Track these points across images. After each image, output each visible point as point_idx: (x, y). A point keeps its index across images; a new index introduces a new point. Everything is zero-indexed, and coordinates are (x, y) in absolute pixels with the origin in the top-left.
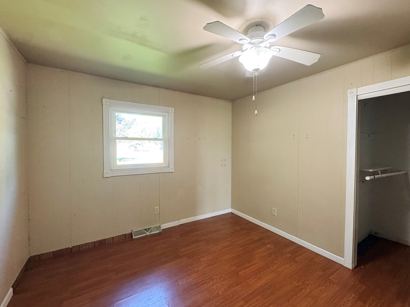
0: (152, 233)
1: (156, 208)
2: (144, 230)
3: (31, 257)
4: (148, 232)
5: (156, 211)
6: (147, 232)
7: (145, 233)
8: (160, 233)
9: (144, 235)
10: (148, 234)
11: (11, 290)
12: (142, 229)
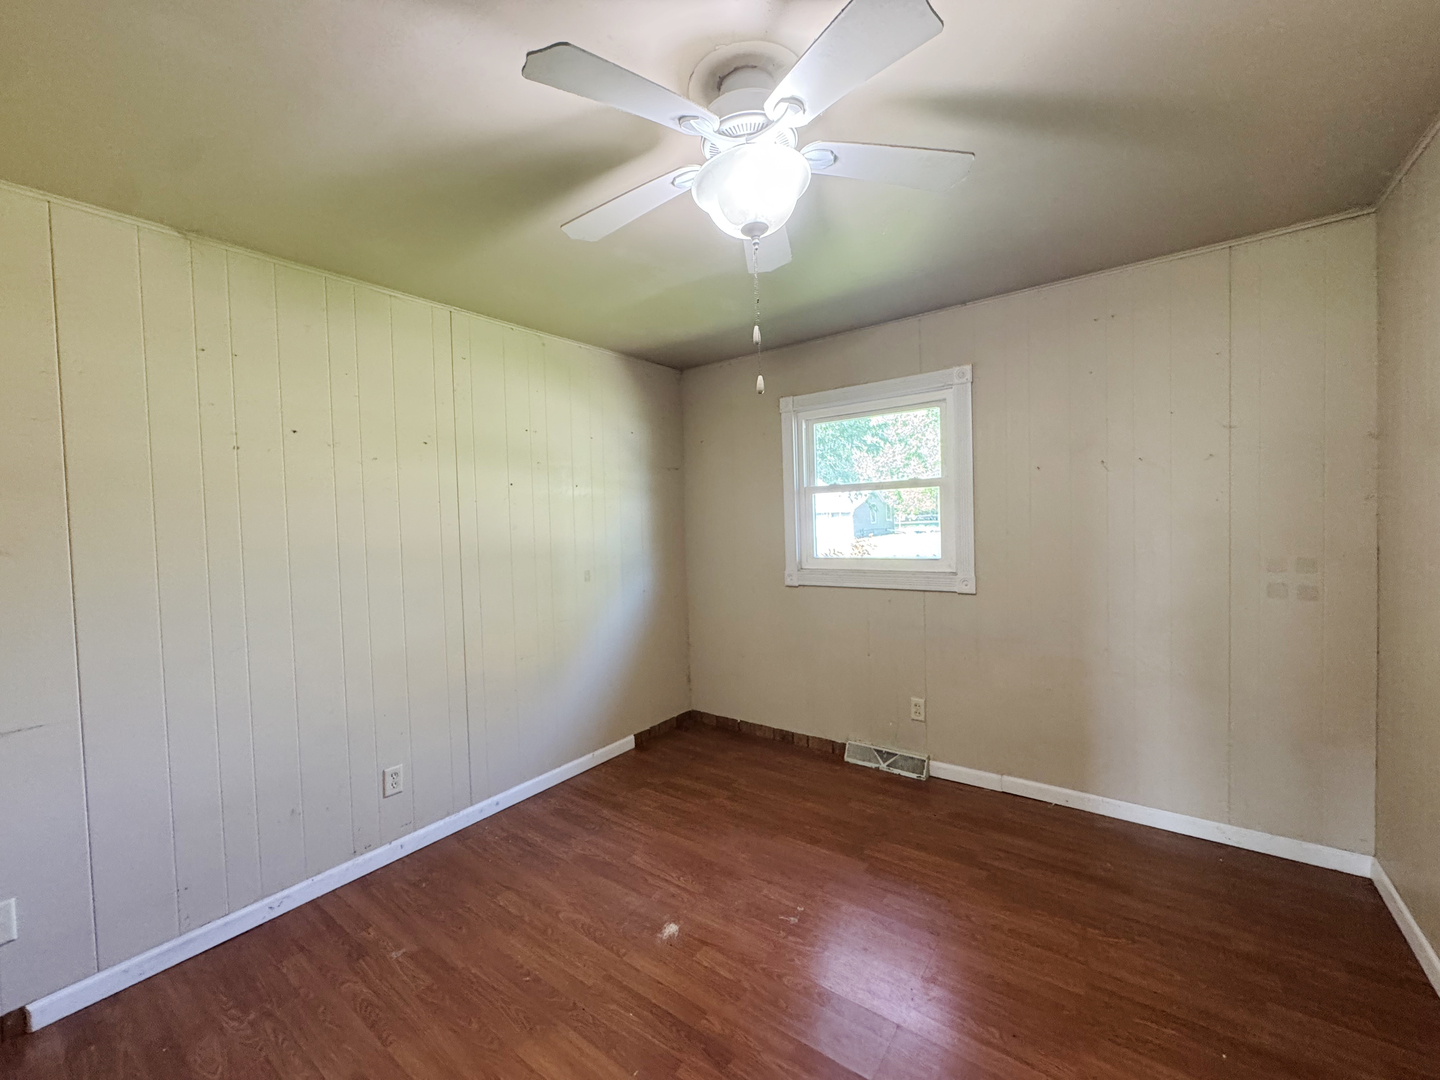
0: (896, 771)
1: (915, 700)
2: (876, 750)
3: (693, 711)
4: (884, 762)
5: (913, 710)
6: (881, 762)
7: (878, 762)
8: (917, 781)
9: (873, 765)
10: (883, 766)
11: (628, 743)
12: (872, 747)
